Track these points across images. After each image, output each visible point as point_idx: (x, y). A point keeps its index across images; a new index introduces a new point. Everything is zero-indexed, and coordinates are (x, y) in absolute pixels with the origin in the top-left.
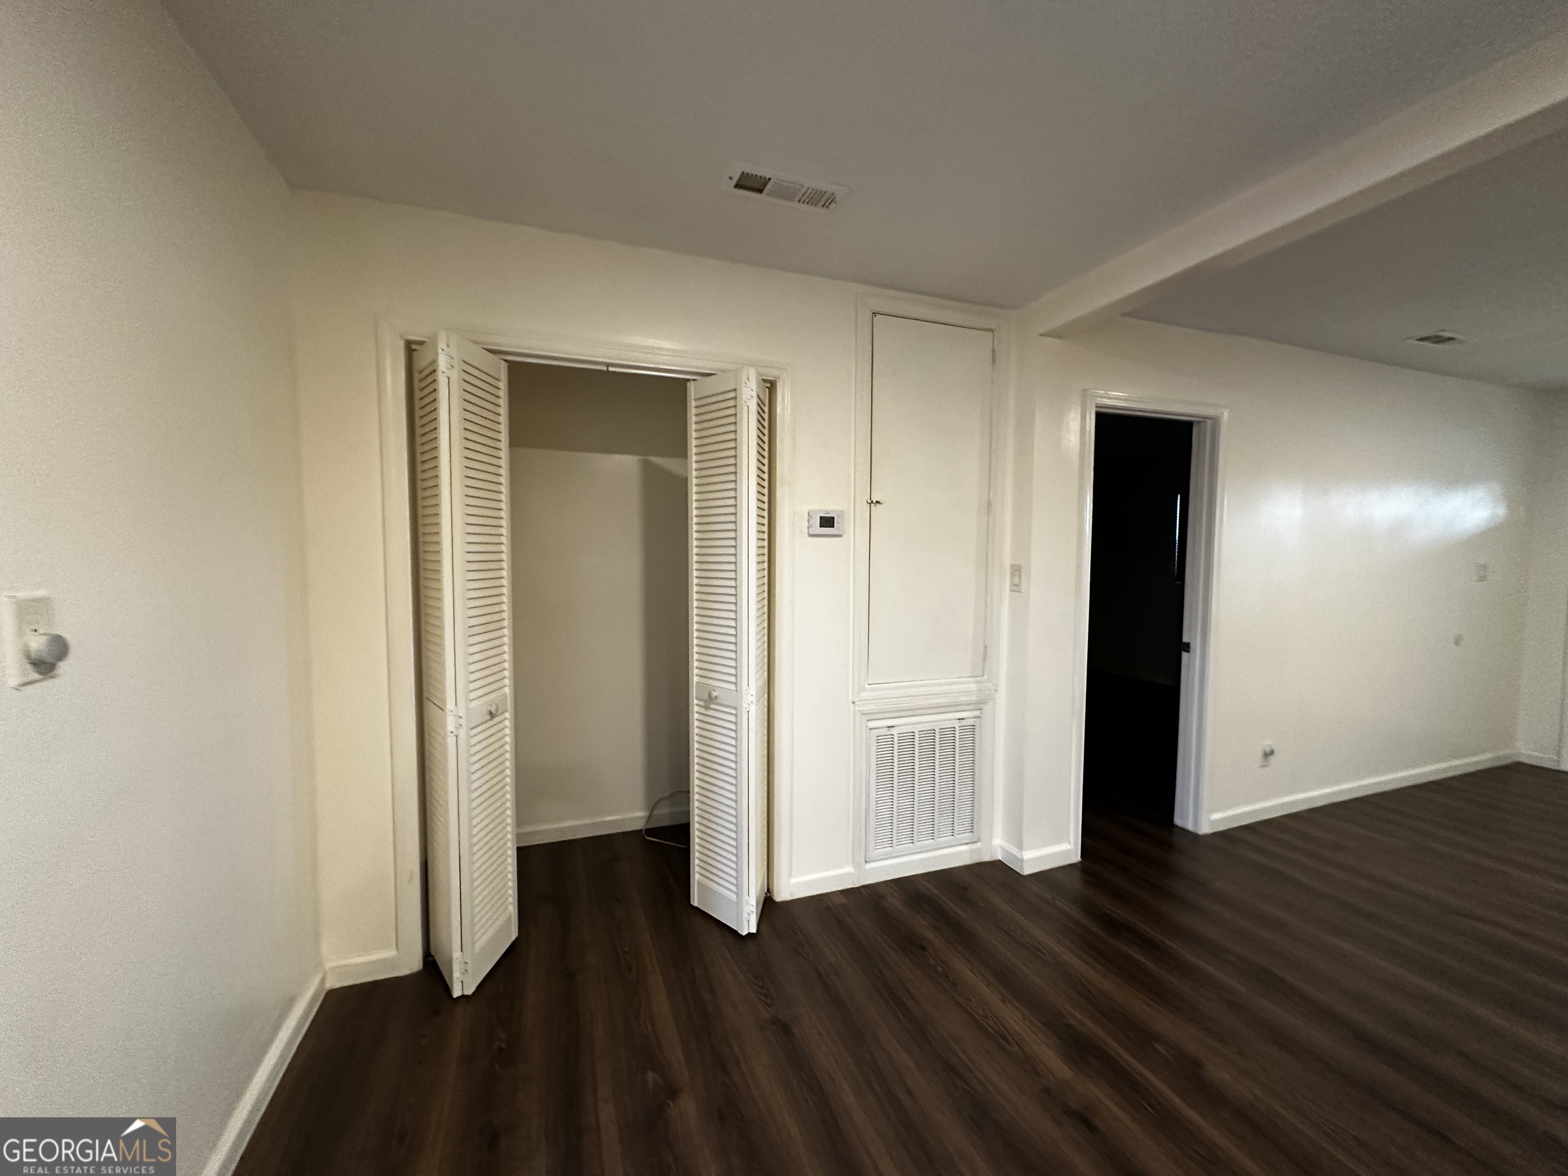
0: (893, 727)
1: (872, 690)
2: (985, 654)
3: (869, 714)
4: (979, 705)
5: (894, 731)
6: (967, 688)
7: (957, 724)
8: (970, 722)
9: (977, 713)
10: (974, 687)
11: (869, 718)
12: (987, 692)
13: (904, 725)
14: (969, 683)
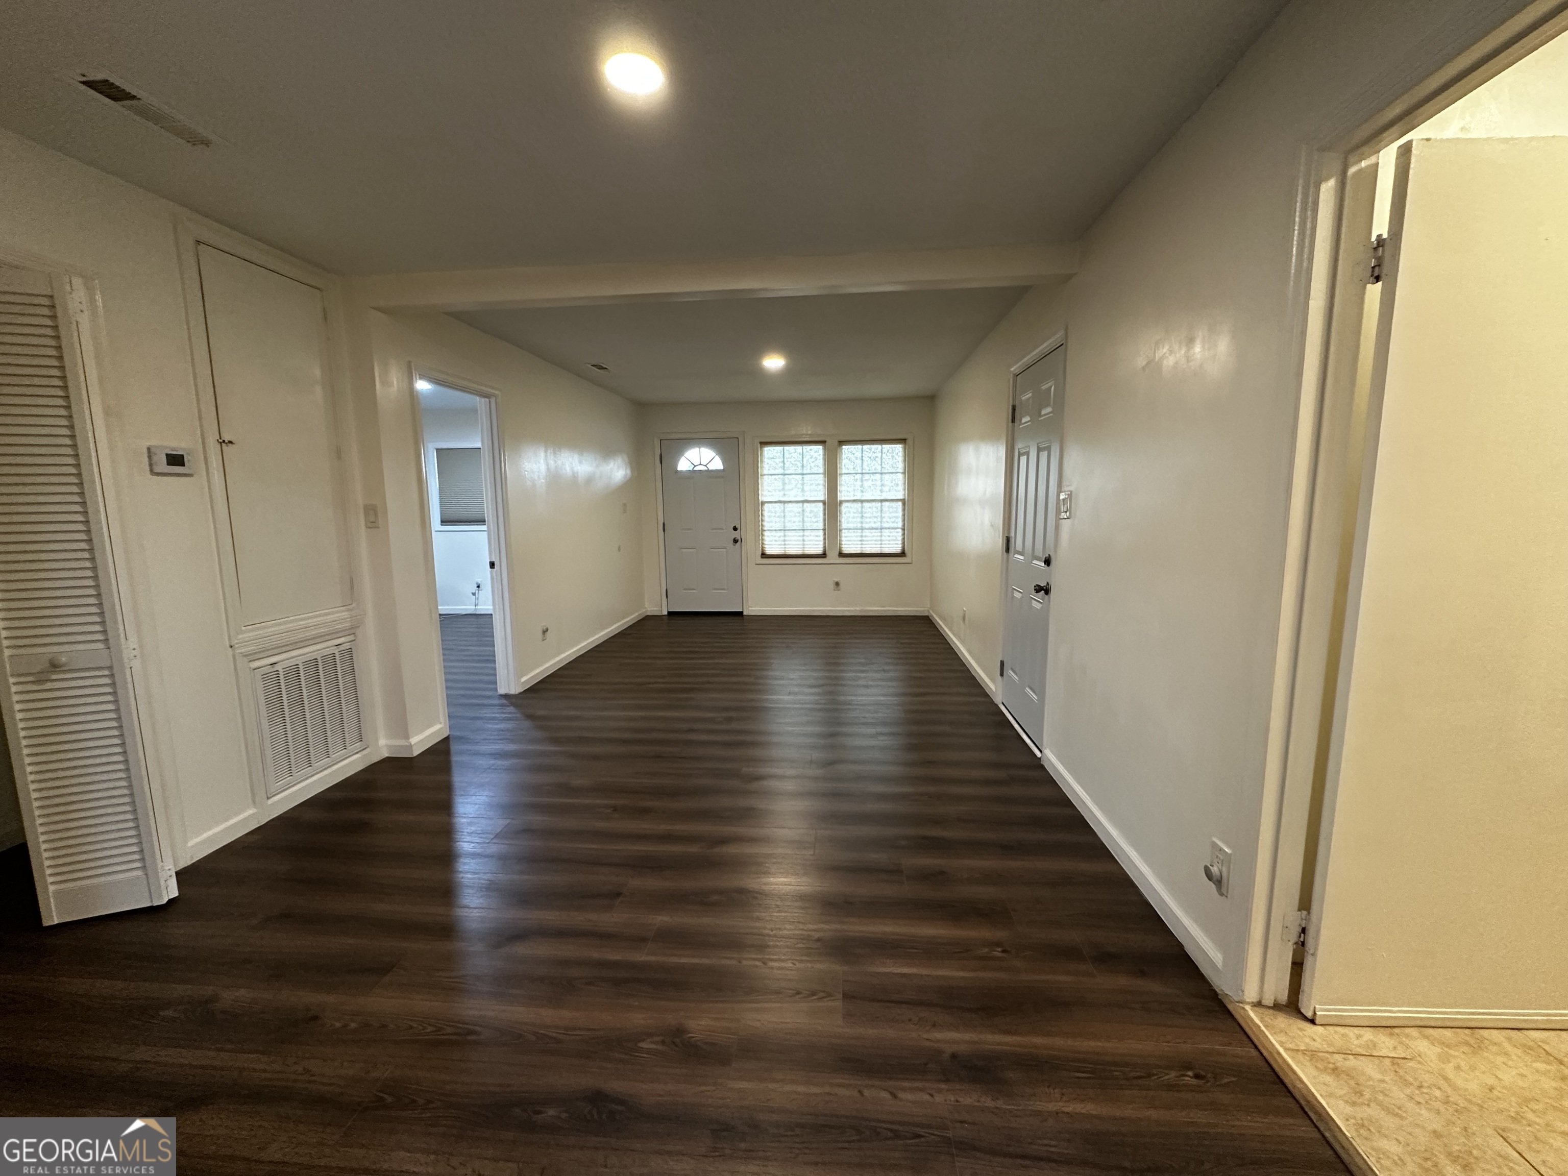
0: (275, 663)
1: (250, 631)
2: (351, 586)
3: (251, 655)
4: (352, 630)
5: (278, 667)
6: (339, 616)
7: (336, 651)
8: (347, 646)
9: (351, 638)
10: (345, 614)
11: (252, 658)
12: (359, 617)
13: (285, 660)
14: (343, 611)
